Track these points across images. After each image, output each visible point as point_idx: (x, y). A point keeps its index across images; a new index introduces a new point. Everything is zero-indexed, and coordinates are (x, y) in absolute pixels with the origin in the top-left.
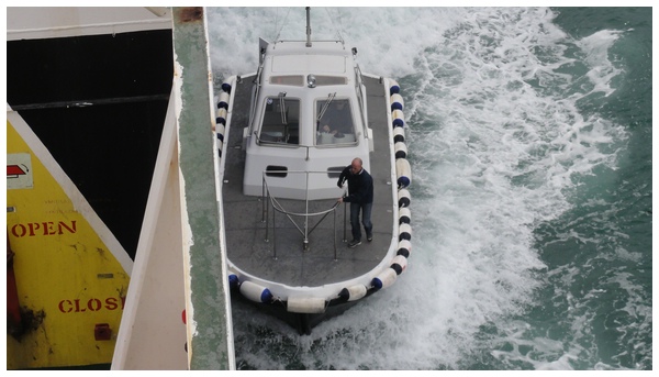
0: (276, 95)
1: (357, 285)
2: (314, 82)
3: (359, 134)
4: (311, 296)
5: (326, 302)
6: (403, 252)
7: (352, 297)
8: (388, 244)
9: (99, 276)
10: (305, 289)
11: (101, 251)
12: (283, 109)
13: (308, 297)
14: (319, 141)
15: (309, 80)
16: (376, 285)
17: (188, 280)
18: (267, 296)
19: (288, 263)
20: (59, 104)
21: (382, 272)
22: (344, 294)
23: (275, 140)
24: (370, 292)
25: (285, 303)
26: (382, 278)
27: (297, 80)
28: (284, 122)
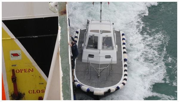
0: (91, 35)
1: (113, 88)
2: (102, 32)
3: (114, 47)
4: (100, 91)
5: (104, 93)
6: (125, 79)
7: (111, 91)
8: (121, 77)
9: (40, 84)
10: (99, 89)
11: (40, 77)
12: (93, 39)
13: (99, 91)
14: (103, 48)
15: (101, 31)
16: (118, 88)
17: (61, 86)
18: (88, 90)
19: (94, 81)
20: (29, 37)
21: (120, 85)
22: (109, 90)
23: (91, 47)
24: (116, 90)
25: (93, 92)
26: (120, 86)
27: (97, 31)
28: (94, 42)
